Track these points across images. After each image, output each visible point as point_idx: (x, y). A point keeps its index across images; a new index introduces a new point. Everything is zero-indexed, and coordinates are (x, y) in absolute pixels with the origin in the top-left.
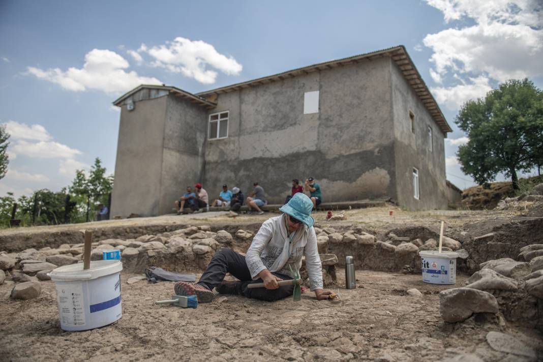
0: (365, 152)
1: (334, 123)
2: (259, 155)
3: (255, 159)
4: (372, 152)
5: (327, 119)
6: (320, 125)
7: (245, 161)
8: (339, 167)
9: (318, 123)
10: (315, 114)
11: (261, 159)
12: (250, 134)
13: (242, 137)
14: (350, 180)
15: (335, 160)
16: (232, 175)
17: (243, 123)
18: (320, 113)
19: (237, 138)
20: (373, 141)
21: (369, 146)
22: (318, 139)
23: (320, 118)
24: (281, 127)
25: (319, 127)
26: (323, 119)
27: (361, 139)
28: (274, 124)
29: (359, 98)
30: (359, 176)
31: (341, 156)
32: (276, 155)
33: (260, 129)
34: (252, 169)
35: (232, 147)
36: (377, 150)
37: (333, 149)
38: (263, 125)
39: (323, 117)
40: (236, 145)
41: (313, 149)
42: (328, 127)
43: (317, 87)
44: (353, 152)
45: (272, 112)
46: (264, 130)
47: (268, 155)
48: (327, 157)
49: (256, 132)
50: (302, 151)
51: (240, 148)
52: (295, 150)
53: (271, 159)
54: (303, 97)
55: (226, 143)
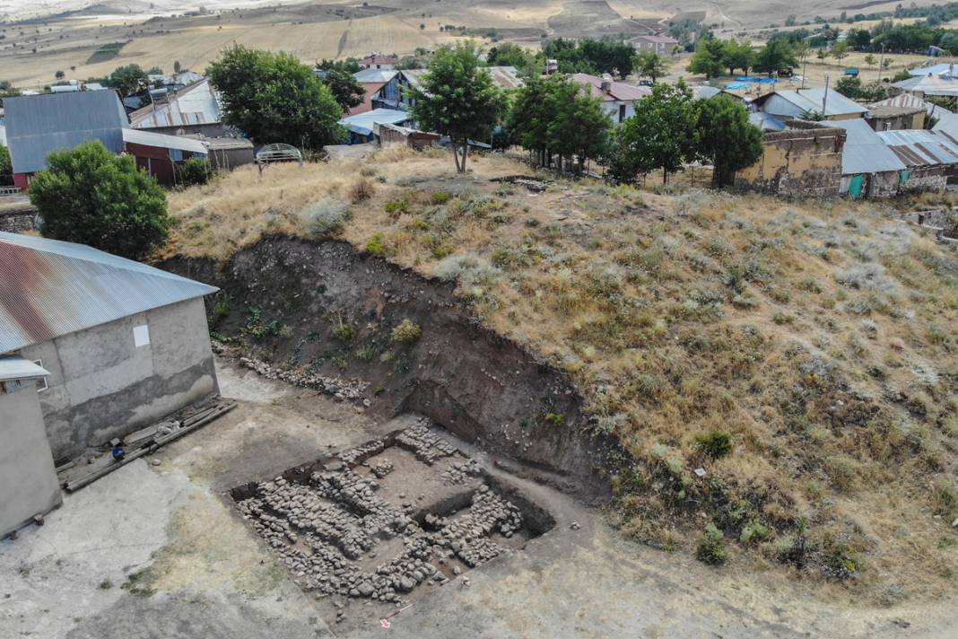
0: (194, 367)
1: (165, 350)
2: (96, 394)
3: (90, 400)
4: (198, 365)
5: (159, 348)
6: (153, 353)
7: (78, 406)
8: (175, 383)
9: (151, 352)
10: (146, 345)
11: (99, 398)
12: (78, 377)
13: (69, 384)
14: (186, 390)
15: (171, 379)
16: (66, 423)
17: (66, 369)
18: (151, 344)
19: (62, 386)
20: (198, 358)
21: (195, 362)
22: (154, 365)
23: (152, 348)
24: (115, 363)
25: (152, 356)
26: (155, 348)
27: (189, 357)
28: (105, 362)
29: (183, 327)
30: (192, 384)
31: (176, 374)
32: (115, 390)
33: (89, 370)
34: (90, 410)
35: (58, 396)
36: (201, 364)
37: (167, 371)
38: (93, 366)
39: (155, 347)
40: (63, 392)
41: (151, 375)
42: (160, 354)
43: (145, 321)
44: (184, 369)
45: (101, 351)
46: (95, 371)
47: (106, 392)
48: (164, 378)
49: (85, 374)
50: (140, 380)
51: (69, 395)
52: (134, 380)
53: (110, 395)
54: (132, 332)
55: (48, 395)
